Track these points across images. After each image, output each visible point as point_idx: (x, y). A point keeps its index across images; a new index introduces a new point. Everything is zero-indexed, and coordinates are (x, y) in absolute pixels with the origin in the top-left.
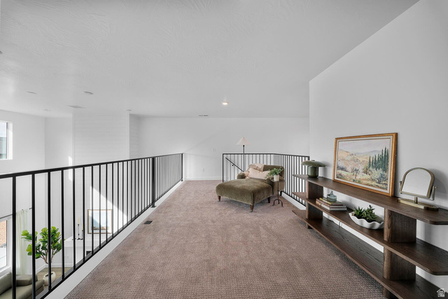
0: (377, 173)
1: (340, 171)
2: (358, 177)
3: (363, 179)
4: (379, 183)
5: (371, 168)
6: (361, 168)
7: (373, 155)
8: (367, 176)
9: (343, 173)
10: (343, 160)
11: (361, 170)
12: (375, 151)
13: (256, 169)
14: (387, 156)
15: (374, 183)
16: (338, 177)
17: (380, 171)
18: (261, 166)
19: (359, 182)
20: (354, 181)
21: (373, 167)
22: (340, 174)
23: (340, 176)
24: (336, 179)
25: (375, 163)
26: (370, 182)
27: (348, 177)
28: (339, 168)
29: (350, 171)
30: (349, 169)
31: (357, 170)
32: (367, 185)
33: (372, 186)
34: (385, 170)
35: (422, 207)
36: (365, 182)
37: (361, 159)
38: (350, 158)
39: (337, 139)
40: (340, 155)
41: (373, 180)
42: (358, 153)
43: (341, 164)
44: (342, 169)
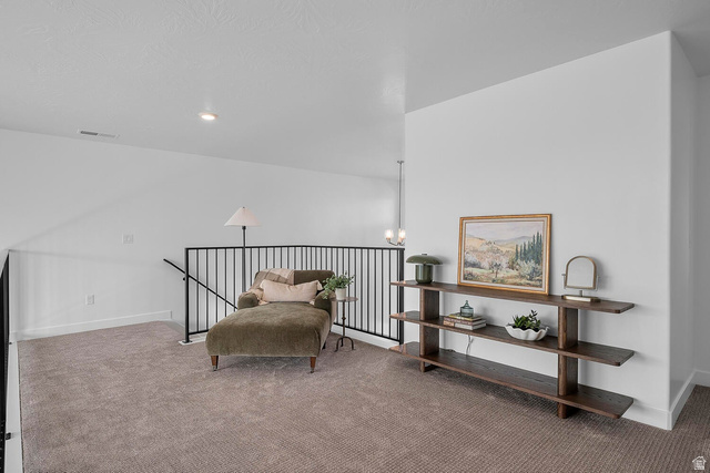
0: (527, 267)
1: (470, 269)
2: (500, 275)
3: (508, 278)
4: (531, 280)
5: (519, 261)
6: (504, 262)
7: (521, 243)
8: (514, 273)
9: (475, 271)
10: (475, 251)
11: (504, 265)
12: (523, 237)
13: (278, 280)
14: (540, 244)
15: (523, 281)
16: (465, 279)
17: (532, 264)
18: (287, 274)
19: (502, 282)
20: (494, 281)
21: (522, 259)
22: (471, 274)
23: (469, 276)
24: (463, 281)
25: (525, 254)
26: (518, 281)
27: (483, 276)
28: (467, 264)
29: (487, 267)
30: (485, 264)
31: (498, 266)
32: (515, 284)
33: (521, 285)
34: (538, 261)
35: (589, 300)
36: (510, 281)
37: (504, 249)
38: (485, 248)
39: (463, 219)
40: (469, 243)
41: (522, 277)
42: (499, 241)
43: (471, 258)
44: (474, 265)
